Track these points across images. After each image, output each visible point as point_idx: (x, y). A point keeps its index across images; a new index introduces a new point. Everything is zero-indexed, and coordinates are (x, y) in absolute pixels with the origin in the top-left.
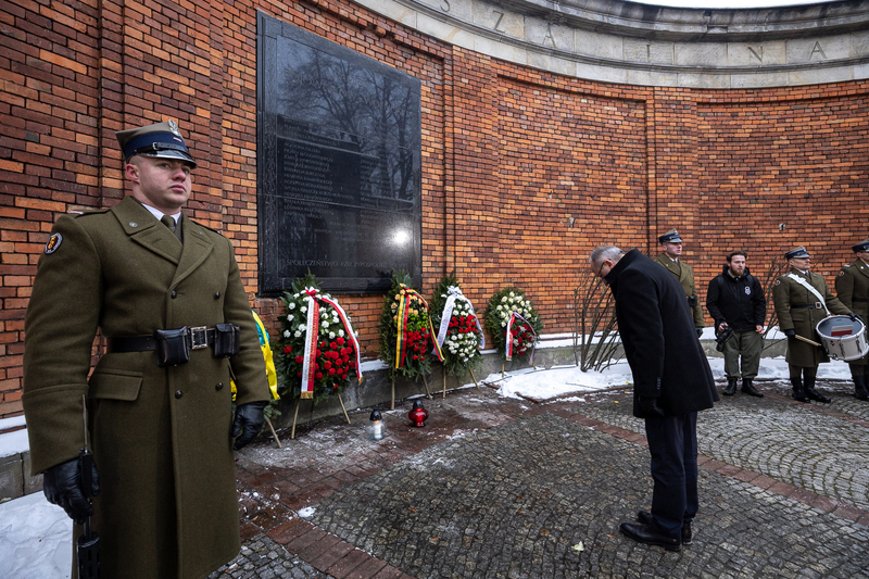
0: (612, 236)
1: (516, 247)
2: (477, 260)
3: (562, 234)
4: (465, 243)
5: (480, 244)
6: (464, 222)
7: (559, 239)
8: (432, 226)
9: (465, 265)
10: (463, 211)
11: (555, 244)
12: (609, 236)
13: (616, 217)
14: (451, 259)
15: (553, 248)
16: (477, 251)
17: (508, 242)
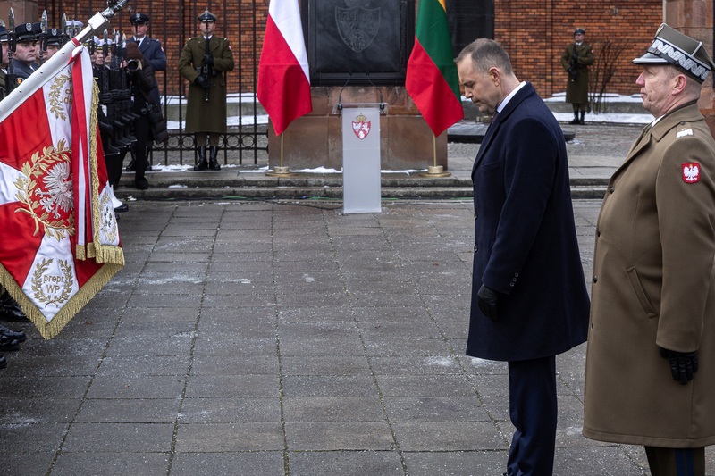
0: (650, 21)
1: (568, 31)
2: (533, 40)
3: (608, 21)
4: (523, 30)
5: (535, 31)
6: (523, 17)
7: (605, 24)
8: (501, 20)
9: (524, 44)
10: (522, 10)
11: (600, 28)
12: (647, 21)
13: (653, 7)
14: (514, 40)
15: (599, 31)
16: (533, 35)
17: (562, 27)
